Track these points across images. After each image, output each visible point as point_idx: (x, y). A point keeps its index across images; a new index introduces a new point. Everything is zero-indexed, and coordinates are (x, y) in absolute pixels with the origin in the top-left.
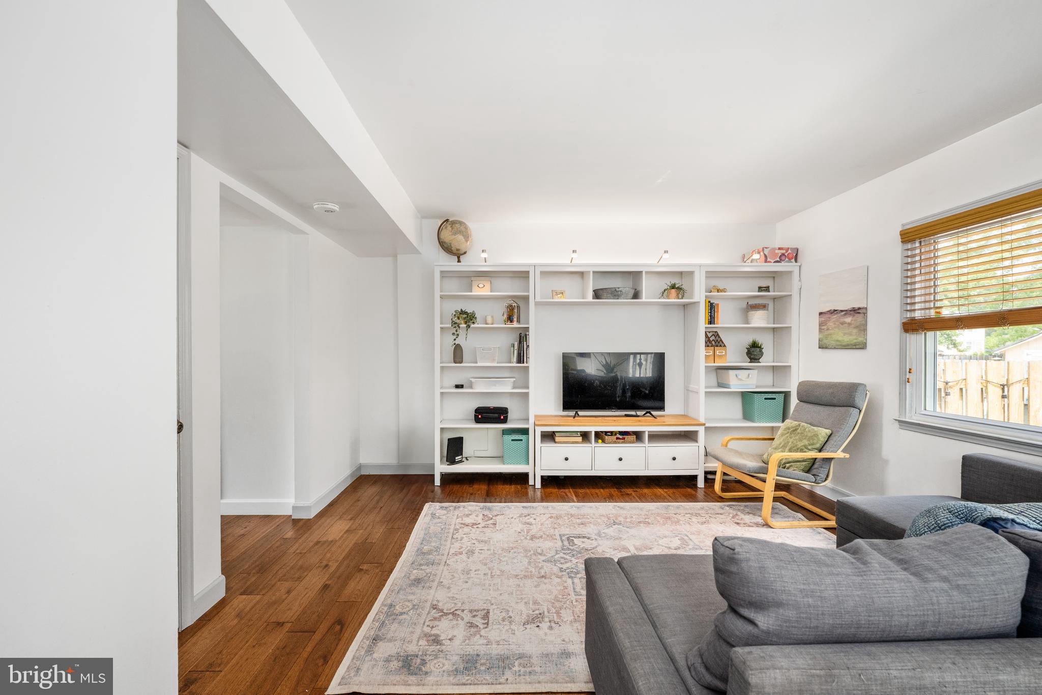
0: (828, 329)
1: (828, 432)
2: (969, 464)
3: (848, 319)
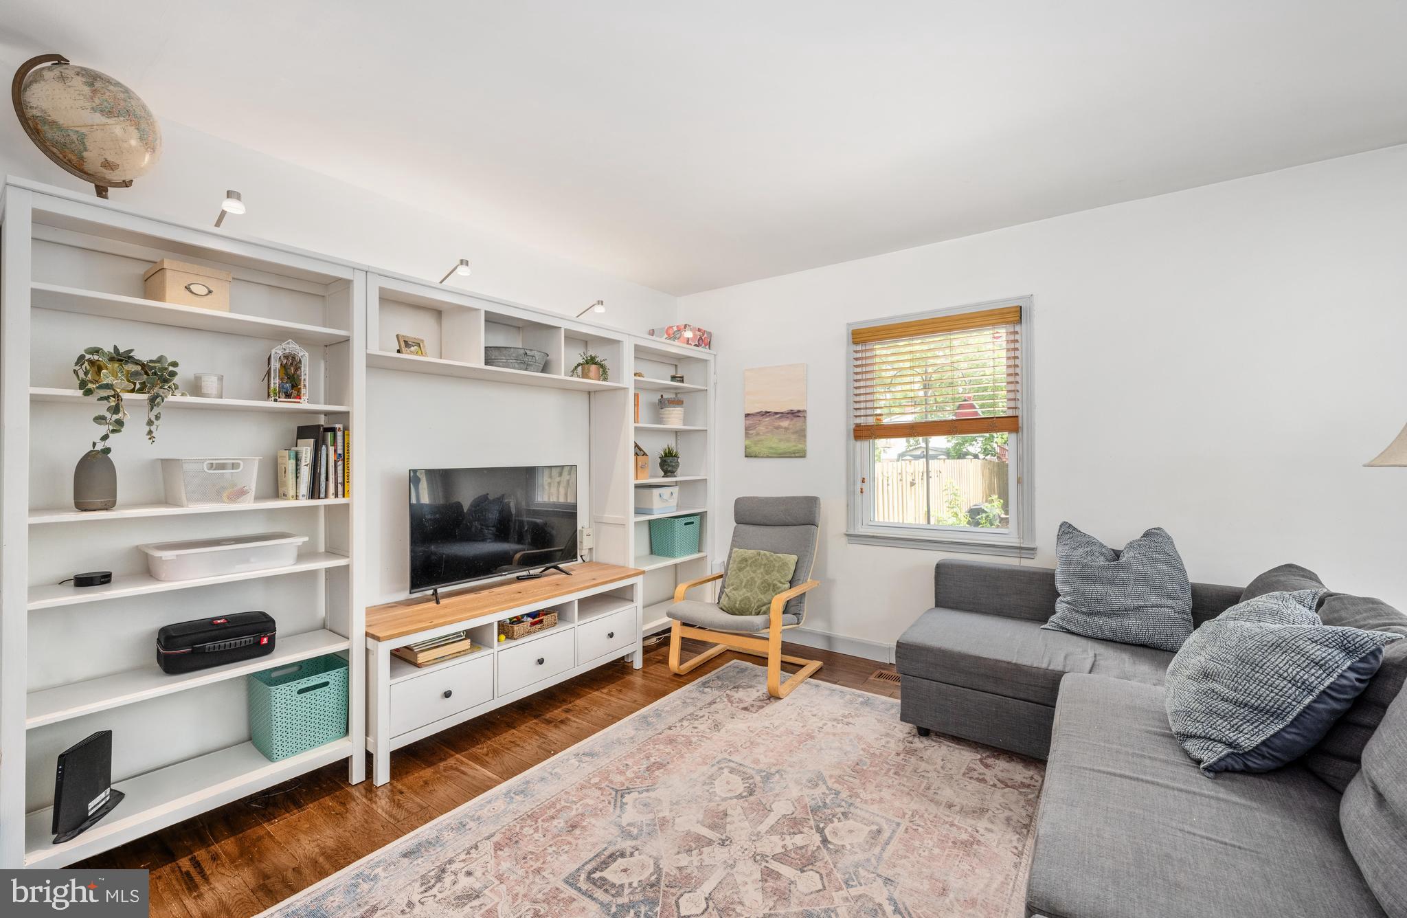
0: (758, 434)
1: (795, 558)
2: (942, 572)
3: (785, 423)
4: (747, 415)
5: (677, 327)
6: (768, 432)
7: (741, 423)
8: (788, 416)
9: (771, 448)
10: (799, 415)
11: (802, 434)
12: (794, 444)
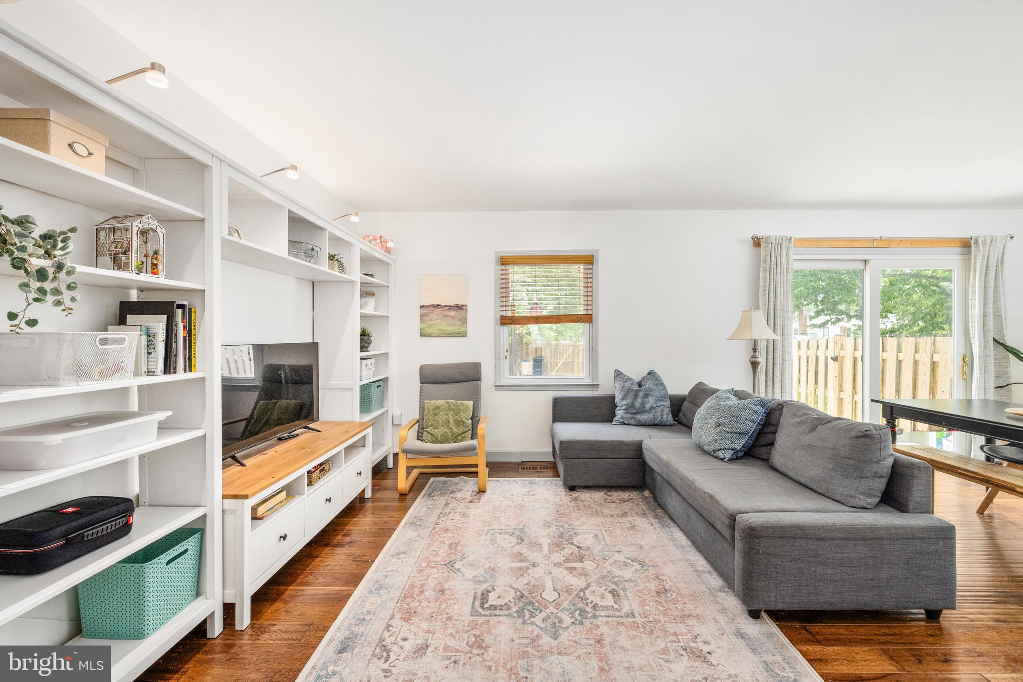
0: (431, 320)
1: (472, 403)
3: (452, 313)
4: (422, 307)
5: (374, 237)
6: (439, 319)
7: (417, 312)
8: (456, 308)
9: (441, 330)
10: (463, 308)
11: (464, 321)
12: (459, 327)
